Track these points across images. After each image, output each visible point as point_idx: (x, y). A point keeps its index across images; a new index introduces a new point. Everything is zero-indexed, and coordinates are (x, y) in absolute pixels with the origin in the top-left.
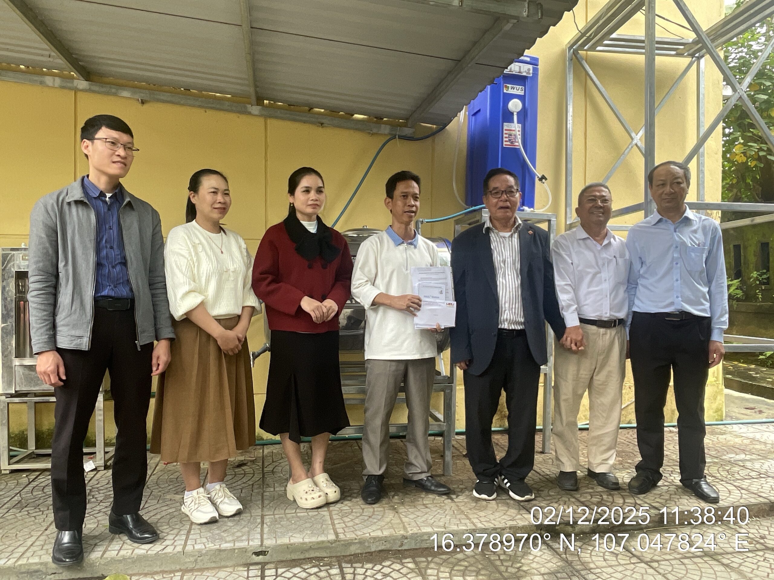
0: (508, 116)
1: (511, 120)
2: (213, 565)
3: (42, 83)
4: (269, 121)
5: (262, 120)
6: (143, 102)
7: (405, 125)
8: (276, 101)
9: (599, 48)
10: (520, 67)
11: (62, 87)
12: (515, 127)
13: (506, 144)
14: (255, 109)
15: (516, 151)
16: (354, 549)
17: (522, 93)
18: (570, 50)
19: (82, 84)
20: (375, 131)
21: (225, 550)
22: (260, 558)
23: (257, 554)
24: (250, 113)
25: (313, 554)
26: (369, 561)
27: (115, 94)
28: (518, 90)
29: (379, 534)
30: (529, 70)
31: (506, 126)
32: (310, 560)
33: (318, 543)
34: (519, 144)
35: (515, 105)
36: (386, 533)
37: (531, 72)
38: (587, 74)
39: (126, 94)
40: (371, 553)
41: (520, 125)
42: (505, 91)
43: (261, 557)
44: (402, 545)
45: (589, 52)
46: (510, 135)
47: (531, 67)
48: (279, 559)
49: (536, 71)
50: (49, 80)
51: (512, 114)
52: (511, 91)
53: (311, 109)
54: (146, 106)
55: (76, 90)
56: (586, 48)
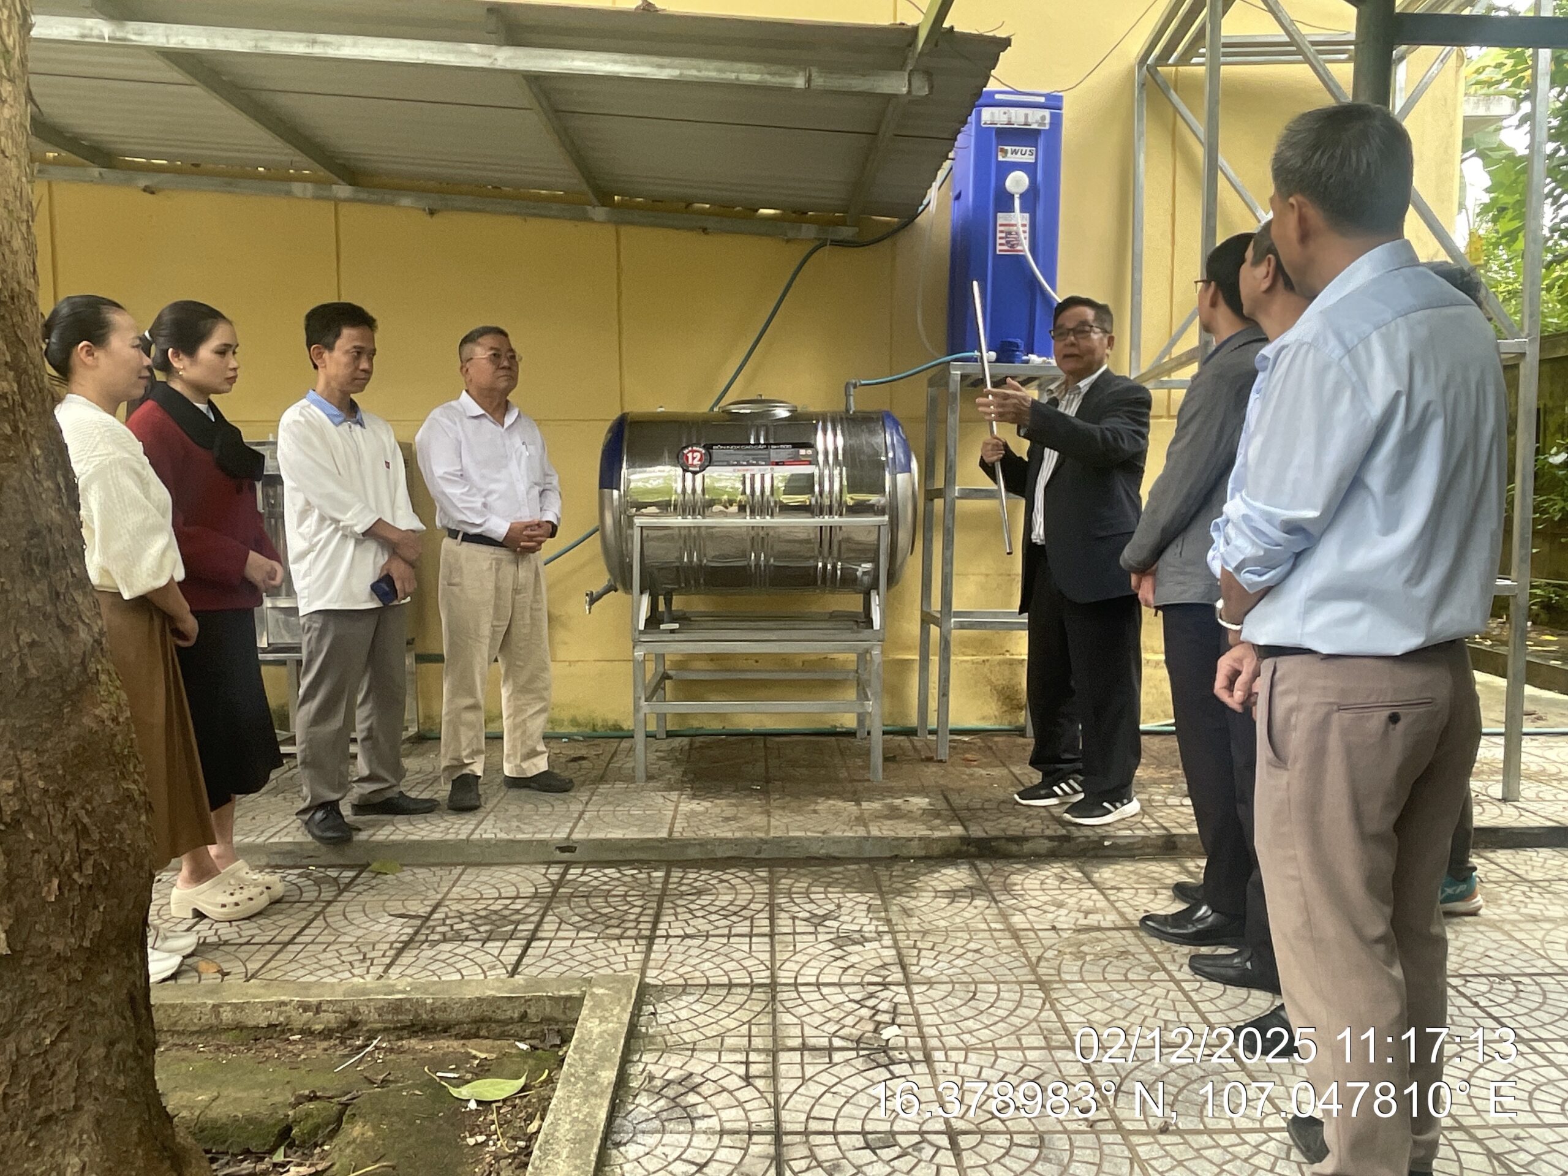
0: (1004, 202)
1: (1010, 209)
2: (506, 860)
3: (289, 193)
4: (623, 229)
5: (611, 228)
6: (432, 212)
7: (842, 222)
8: (632, 196)
9: (1194, 60)
10: (1026, 116)
11: (317, 198)
12: (1018, 220)
13: (1001, 248)
14: (599, 213)
15: (1020, 260)
16: (693, 853)
17: (1030, 159)
18: (1140, 68)
19: (343, 190)
20: (790, 235)
21: (520, 841)
22: (566, 856)
23: (563, 849)
24: (591, 220)
25: (636, 855)
26: (707, 868)
27: (391, 203)
28: (1024, 155)
29: (729, 835)
30: (1043, 118)
31: (1002, 218)
32: (630, 863)
33: (643, 841)
34: (1024, 247)
35: (1017, 182)
36: (738, 835)
37: (1047, 121)
38: (1176, 110)
39: (406, 201)
40: (716, 860)
41: (1027, 215)
42: (1000, 158)
43: (567, 854)
44: (759, 852)
45: (1180, 68)
46: (1010, 233)
47: (1047, 113)
48: (591, 858)
49: (1056, 121)
50: (297, 188)
51: (1012, 196)
52: (1010, 158)
53: (689, 205)
54: (437, 218)
55: (337, 201)
56: (1171, 61)
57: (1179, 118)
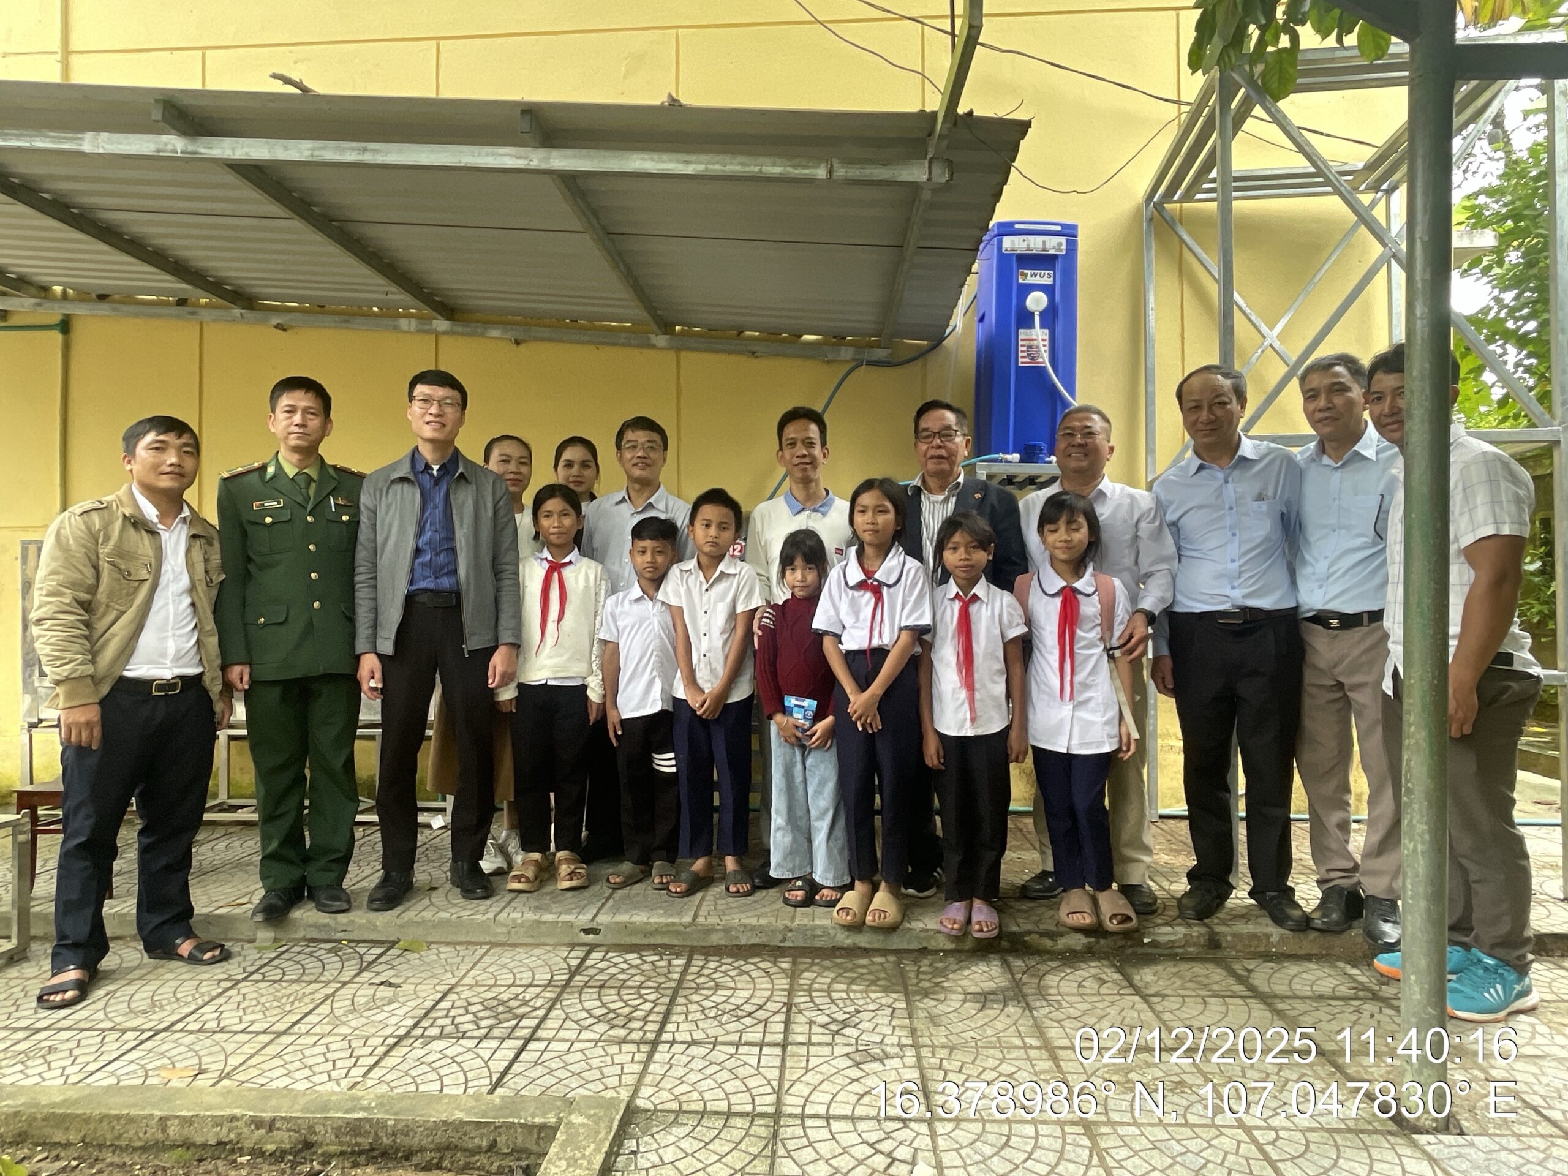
0: (1025, 319)
1: (1032, 326)
2: (530, 940)
3: (396, 328)
4: (684, 354)
5: (671, 355)
6: (517, 343)
7: (878, 345)
8: (690, 325)
9: (1198, 196)
10: (1044, 243)
11: (419, 331)
12: (1039, 335)
13: (1023, 361)
14: (661, 340)
15: (1040, 371)
16: (716, 939)
17: (1049, 281)
18: (1147, 205)
19: (442, 325)
20: (830, 357)
21: (545, 923)
22: (591, 938)
23: (587, 931)
24: (653, 347)
25: (659, 940)
26: (729, 956)
27: (482, 335)
28: (1044, 277)
29: (753, 921)
30: (1060, 244)
31: (1023, 333)
32: (654, 948)
33: (667, 925)
34: (1044, 359)
35: (1036, 301)
36: (763, 921)
37: (1064, 247)
38: (1182, 241)
39: (495, 333)
40: (739, 947)
41: (1046, 331)
42: (1021, 281)
43: (591, 936)
44: (784, 940)
45: (1185, 205)
46: (1030, 347)
47: (1063, 240)
48: (614, 941)
49: (1072, 247)
50: (403, 323)
51: (1032, 314)
52: (1030, 280)
53: (740, 333)
54: (522, 347)
55: (438, 334)
56: (1176, 198)
57: (1185, 250)
